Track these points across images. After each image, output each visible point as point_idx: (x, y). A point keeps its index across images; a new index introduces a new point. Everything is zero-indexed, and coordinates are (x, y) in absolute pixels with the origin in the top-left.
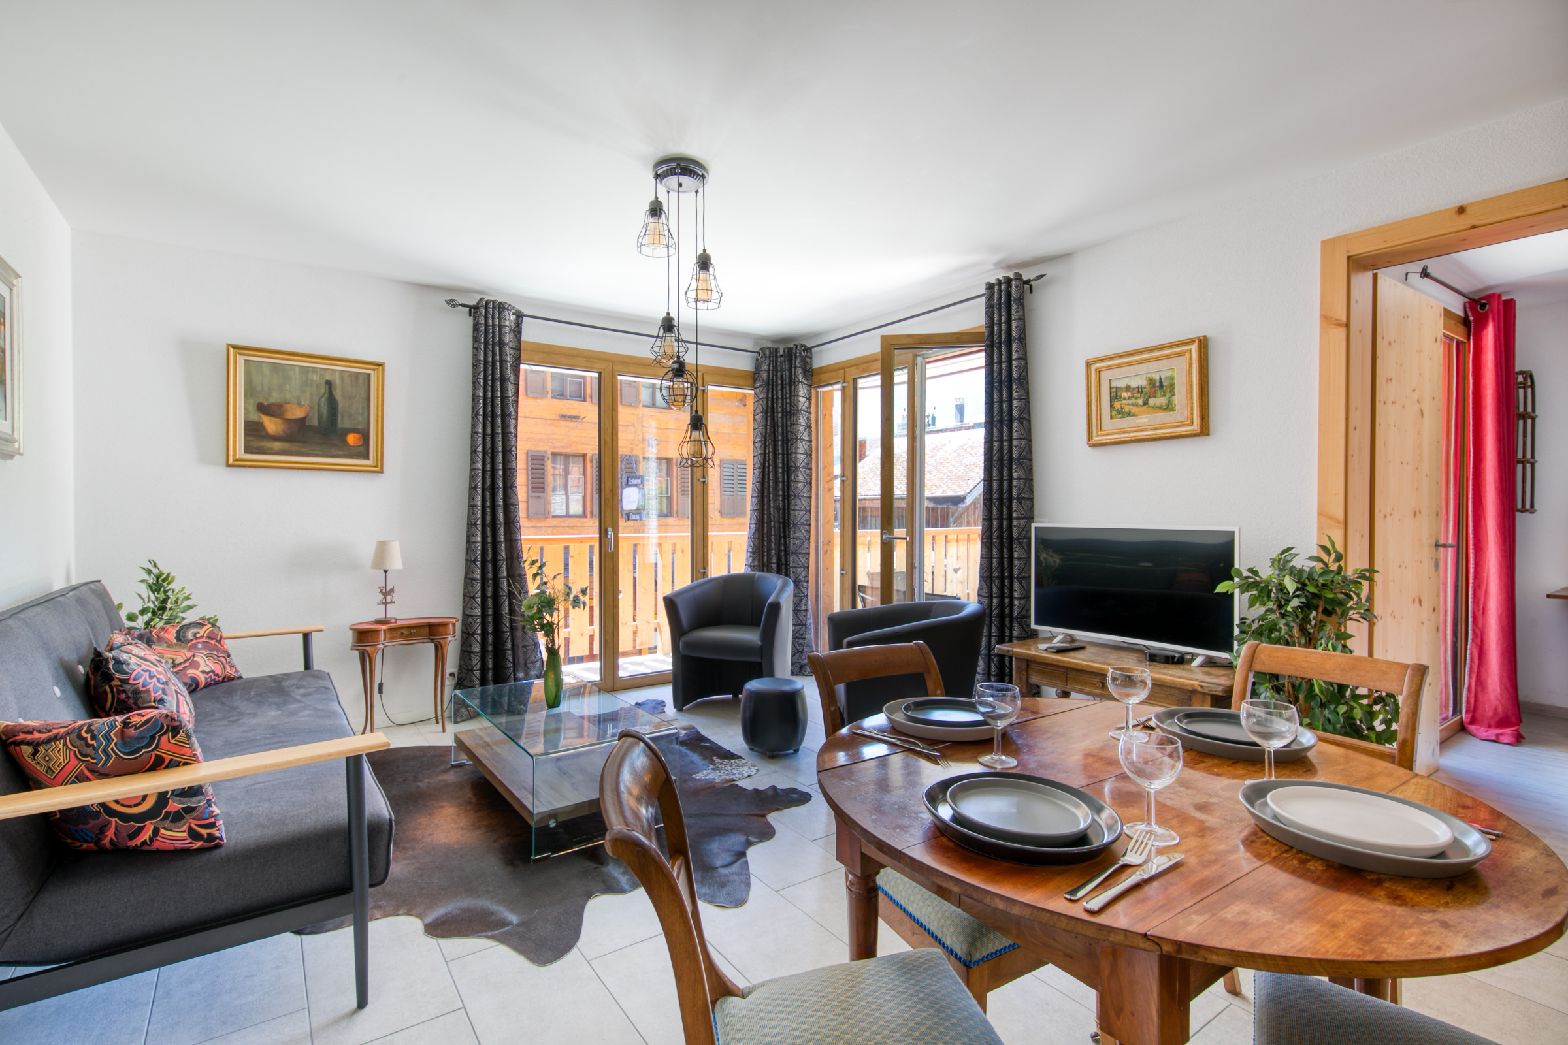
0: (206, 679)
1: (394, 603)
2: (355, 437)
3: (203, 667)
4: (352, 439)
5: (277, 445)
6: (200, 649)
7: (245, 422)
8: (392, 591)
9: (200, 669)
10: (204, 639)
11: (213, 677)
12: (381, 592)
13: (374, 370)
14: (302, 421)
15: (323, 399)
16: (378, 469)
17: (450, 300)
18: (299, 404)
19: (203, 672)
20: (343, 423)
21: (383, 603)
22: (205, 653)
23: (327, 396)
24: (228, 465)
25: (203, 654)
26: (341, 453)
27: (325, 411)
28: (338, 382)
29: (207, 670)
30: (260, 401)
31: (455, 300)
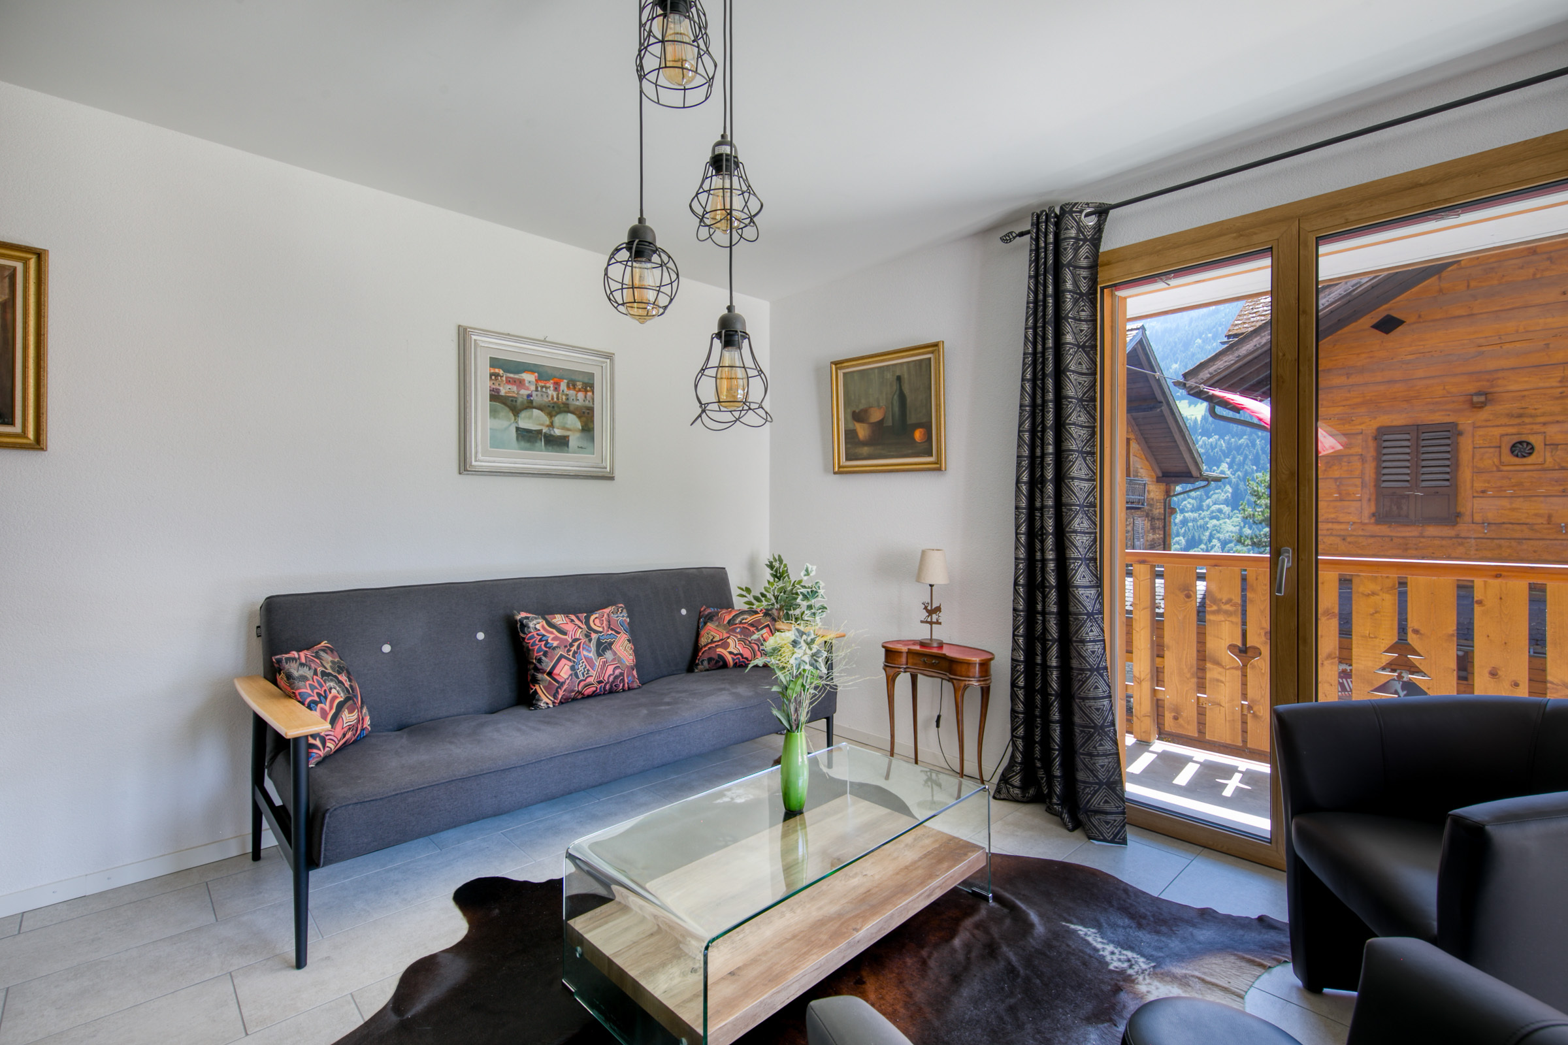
0: (733, 660)
1: (940, 623)
2: (921, 433)
3: (731, 649)
4: (918, 435)
5: (865, 450)
6: (737, 633)
7: (845, 431)
8: (938, 609)
9: (728, 650)
10: (745, 626)
11: (741, 660)
12: (926, 608)
13: (932, 352)
14: (881, 422)
15: (896, 397)
16: (938, 467)
17: (1007, 235)
18: (879, 407)
19: (731, 653)
20: (912, 419)
21: (927, 622)
22: (739, 637)
23: (897, 393)
24: (835, 473)
25: (736, 637)
26: (910, 451)
27: (896, 409)
28: (906, 376)
29: (735, 652)
30: (854, 409)
31: (1011, 233)
